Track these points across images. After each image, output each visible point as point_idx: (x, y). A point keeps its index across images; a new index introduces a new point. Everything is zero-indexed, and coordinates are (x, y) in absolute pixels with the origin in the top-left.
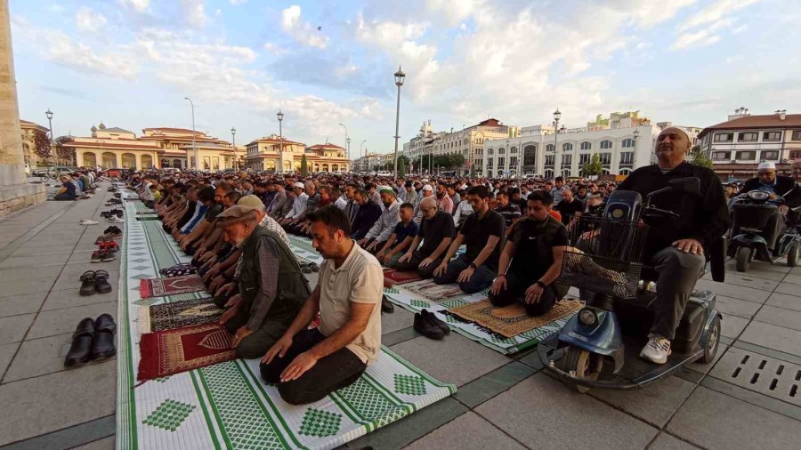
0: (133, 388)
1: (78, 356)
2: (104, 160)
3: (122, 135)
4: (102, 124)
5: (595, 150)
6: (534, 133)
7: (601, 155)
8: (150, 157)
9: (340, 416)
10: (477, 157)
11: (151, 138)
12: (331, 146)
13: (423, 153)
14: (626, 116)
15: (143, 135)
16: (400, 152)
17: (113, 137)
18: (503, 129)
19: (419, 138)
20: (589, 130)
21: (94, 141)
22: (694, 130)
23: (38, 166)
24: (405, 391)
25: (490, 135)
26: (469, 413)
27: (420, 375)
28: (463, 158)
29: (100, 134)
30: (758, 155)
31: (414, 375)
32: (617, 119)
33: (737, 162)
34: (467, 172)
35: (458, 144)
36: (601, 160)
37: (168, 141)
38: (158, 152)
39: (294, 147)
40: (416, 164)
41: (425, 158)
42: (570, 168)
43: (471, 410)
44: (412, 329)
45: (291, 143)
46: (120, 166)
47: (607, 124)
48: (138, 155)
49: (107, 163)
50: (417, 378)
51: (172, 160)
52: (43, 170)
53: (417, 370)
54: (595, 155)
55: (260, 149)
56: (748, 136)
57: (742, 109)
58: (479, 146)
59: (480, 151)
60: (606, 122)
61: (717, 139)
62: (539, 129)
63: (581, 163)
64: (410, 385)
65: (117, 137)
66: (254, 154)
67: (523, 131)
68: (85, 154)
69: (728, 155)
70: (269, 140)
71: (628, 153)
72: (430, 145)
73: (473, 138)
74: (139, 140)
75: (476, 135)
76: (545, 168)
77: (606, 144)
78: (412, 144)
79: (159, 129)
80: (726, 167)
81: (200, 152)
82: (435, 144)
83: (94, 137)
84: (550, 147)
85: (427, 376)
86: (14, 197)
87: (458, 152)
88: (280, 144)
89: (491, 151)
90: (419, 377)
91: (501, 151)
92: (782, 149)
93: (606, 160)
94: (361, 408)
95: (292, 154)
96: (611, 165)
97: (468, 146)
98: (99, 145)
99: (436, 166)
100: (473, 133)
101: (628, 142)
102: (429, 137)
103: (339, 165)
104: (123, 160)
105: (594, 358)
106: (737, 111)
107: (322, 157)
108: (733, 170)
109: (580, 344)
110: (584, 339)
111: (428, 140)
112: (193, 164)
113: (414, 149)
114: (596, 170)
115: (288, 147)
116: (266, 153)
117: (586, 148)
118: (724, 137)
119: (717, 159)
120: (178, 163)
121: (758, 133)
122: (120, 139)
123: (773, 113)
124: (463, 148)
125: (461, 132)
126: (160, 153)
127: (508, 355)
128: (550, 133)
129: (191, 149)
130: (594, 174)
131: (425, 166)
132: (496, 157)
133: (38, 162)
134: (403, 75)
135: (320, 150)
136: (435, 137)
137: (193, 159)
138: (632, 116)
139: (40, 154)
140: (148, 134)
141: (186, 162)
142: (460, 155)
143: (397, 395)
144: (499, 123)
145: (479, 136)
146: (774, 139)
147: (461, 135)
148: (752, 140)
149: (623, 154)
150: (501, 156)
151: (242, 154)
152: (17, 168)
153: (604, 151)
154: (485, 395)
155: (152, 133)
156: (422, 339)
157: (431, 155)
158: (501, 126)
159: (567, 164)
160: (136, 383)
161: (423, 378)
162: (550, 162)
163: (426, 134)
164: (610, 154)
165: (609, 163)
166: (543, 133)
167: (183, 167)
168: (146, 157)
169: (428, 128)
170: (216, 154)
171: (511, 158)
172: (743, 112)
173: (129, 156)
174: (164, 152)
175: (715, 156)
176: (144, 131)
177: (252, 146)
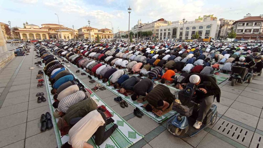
0: (60, 138)
1: (44, 129)
2: (30, 36)
3: (35, 27)
4: (27, 22)
5: (197, 30)
6: (177, 24)
7: (199, 31)
8: (45, 35)
9: (114, 146)
10: (156, 32)
11: (45, 28)
12: (107, 29)
13: (138, 31)
14: (209, 16)
15: (42, 27)
16: (130, 31)
17: (31, 28)
18: (166, 22)
19: (137, 26)
20: (195, 22)
21: (25, 29)
22: (232, 21)
23: (8, 39)
24: (131, 137)
25: (161, 24)
26: (147, 144)
27: (135, 131)
28: (152, 33)
29: (27, 27)
30: (252, 30)
31: (134, 131)
32: (206, 17)
33: (245, 33)
34: (153, 38)
35: (150, 27)
36: (199, 33)
37: (51, 29)
38: (48, 33)
39: (94, 30)
40: (136, 35)
41: (139, 33)
42: (188, 36)
43: (148, 143)
44: (133, 113)
45: (93, 29)
46: (35, 39)
47: (202, 20)
48: (41, 34)
49: (31, 37)
50: (134, 132)
51: (53, 35)
52: (10, 40)
53: (134, 129)
54: (197, 31)
55: (83, 31)
56: (249, 24)
57: (249, 14)
58: (157, 28)
59: (158, 30)
60: (201, 19)
61: (239, 25)
62: (178, 22)
63: (192, 34)
64: (132, 135)
65: (33, 28)
66: (81, 33)
67: (173, 23)
68: (23, 34)
69: (242, 31)
70: (86, 28)
71: (208, 30)
72: (141, 28)
73: (155, 26)
74: (41, 29)
75: (156, 25)
76: (180, 36)
77: (201, 27)
78: (135, 28)
79: (47, 24)
80: (241, 35)
81: (62, 32)
82: (142, 28)
83: (25, 28)
84: (182, 29)
85: (137, 131)
86: (6, 58)
87: (150, 31)
88: (89, 29)
89: (161, 30)
90: (135, 132)
91: (165, 30)
92: (260, 29)
93: (200, 33)
94: (120, 143)
95: (94, 33)
96: (202, 35)
97: (153, 29)
98: (27, 31)
99: (143, 36)
100: (155, 24)
101: (209, 27)
102: (140, 25)
103: (110, 36)
104: (36, 36)
105: (180, 130)
106: (247, 15)
107: (104, 33)
108: (243, 36)
109: (177, 126)
110: (178, 125)
111: (140, 26)
112: (60, 37)
113: (135, 30)
114: (197, 37)
115: (92, 30)
116: (85, 32)
117: (194, 29)
118: (241, 24)
119: (238, 32)
120: (55, 37)
121: (253, 23)
122: (34, 29)
123: (259, 16)
124: (152, 29)
125: (151, 23)
126: (49, 34)
127: (159, 123)
128: (182, 23)
129: (59, 32)
130: (196, 38)
131: (139, 36)
132: (163, 32)
133: (7, 37)
134: (131, 9)
135: (103, 31)
136: (142, 25)
137: (60, 35)
138: (211, 16)
139: (8, 34)
140: (43, 26)
141: (58, 36)
142: (151, 32)
143: (129, 139)
144: (164, 20)
145: (158, 25)
146: (258, 25)
147: (151, 25)
148: (251, 25)
149: (206, 31)
150: (165, 32)
151: (77, 33)
152: (4, 47)
153: (200, 30)
154: (152, 138)
155: (45, 26)
156: (136, 117)
157: (141, 32)
158: (165, 21)
159: (187, 34)
160: (61, 137)
161: (136, 132)
162: (181, 34)
163: (139, 24)
164: (202, 31)
165: (202, 34)
166: (179, 24)
167: (57, 38)
168: (44, 35)
169: (140, 22)
170: (68, 33)
171: (168, 33)
172: (249, 15)
173: (38, 35)
174: (50, 33)
175: (238, 31)
176: (42, 25)
177: (80, 30)
